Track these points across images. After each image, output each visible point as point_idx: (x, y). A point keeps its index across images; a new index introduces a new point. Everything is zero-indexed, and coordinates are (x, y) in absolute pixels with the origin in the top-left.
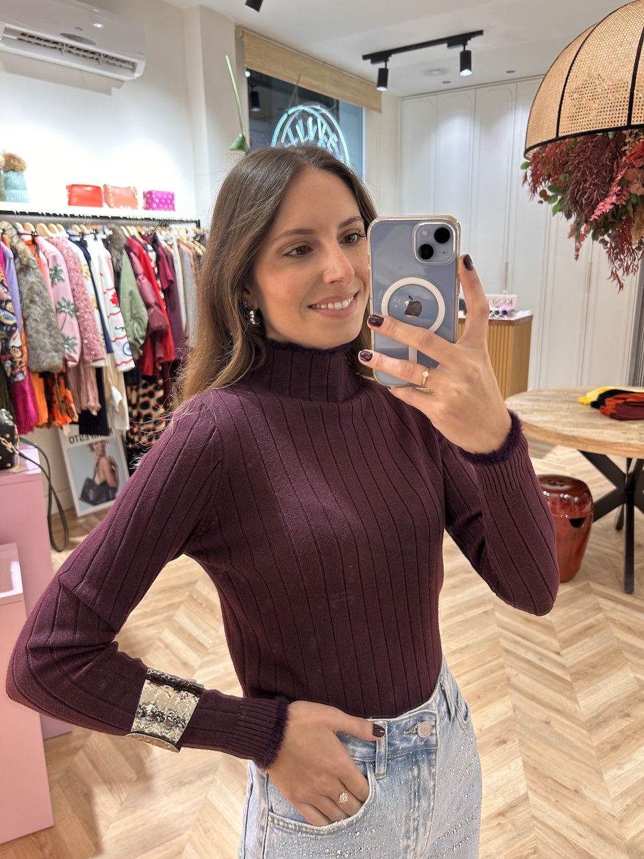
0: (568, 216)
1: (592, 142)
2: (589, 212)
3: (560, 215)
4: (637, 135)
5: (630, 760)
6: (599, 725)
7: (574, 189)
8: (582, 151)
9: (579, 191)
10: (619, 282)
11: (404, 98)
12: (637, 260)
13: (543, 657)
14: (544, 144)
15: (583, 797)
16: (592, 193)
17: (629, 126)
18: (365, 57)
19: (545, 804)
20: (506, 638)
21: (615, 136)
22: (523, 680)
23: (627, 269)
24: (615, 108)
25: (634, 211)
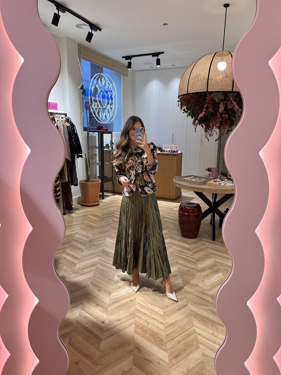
0: (192, 118)
1: (198, 95)
2: (197, 116)
3: (190, 117)
4: (210, 94)
5: (212, 278)
6: (203, 271)
7: (193, 109)
8: (195, 98)
9: (194, 110)
10: (208, 139)
11: (135, 71)
12: (213, 132)
13: (187, 257)
14: (184, 95)
15: (199, 286)
16: (198, 111)
17: (207, 92)
18: (123, 57)
19: (188, 288)
20: (176, 252)
21: (204, 94)
22: (182, 262)
23: (210, 135)
24: (203, 86)
25: (210, 117)
